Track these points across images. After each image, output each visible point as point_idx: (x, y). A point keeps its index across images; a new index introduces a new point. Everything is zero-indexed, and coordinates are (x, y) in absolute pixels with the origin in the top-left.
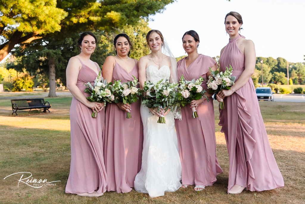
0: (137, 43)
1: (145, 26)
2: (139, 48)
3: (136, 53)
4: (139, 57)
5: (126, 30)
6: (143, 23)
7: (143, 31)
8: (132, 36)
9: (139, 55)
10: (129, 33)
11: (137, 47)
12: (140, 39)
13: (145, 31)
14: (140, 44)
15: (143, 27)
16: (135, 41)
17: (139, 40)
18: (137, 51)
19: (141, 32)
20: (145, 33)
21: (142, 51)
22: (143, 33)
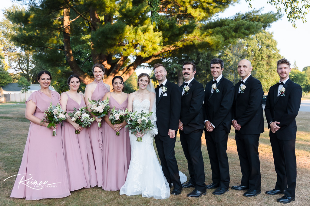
0: (261, 55)
1: (269, 38)
2: (263, 60)
3: (259, 64)
4: (262, 68)
5: (250, 43)
6: (268, 36)
7: (267, 43)
8: (256, 49)
9: (262, 66)
10: (253, 46)
11: (260, 59)
12: (264, 51)
13: (269, 43)
14: (263, 56)
15: (267, 39)
16: (258, 53)
17: (262, 52)
18: (260, 62)
19: (265, 44)
20: (269, 45)
21: (265, 63)
22: (267, 45)
